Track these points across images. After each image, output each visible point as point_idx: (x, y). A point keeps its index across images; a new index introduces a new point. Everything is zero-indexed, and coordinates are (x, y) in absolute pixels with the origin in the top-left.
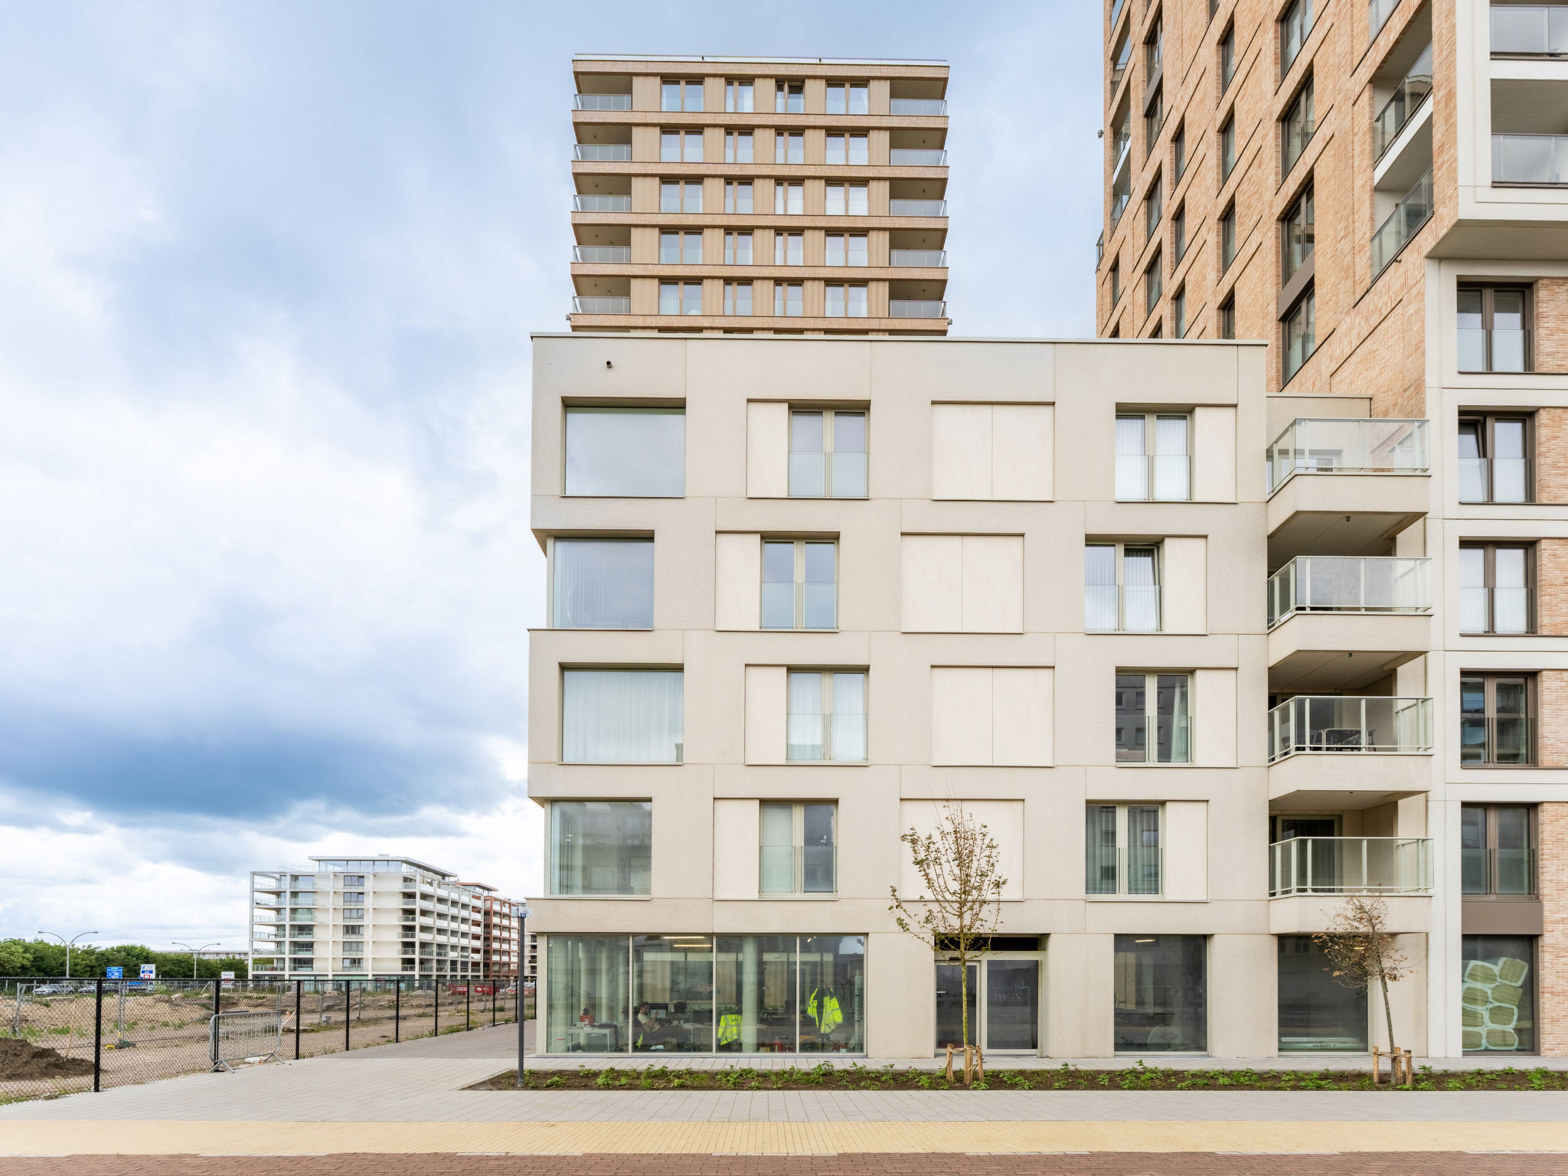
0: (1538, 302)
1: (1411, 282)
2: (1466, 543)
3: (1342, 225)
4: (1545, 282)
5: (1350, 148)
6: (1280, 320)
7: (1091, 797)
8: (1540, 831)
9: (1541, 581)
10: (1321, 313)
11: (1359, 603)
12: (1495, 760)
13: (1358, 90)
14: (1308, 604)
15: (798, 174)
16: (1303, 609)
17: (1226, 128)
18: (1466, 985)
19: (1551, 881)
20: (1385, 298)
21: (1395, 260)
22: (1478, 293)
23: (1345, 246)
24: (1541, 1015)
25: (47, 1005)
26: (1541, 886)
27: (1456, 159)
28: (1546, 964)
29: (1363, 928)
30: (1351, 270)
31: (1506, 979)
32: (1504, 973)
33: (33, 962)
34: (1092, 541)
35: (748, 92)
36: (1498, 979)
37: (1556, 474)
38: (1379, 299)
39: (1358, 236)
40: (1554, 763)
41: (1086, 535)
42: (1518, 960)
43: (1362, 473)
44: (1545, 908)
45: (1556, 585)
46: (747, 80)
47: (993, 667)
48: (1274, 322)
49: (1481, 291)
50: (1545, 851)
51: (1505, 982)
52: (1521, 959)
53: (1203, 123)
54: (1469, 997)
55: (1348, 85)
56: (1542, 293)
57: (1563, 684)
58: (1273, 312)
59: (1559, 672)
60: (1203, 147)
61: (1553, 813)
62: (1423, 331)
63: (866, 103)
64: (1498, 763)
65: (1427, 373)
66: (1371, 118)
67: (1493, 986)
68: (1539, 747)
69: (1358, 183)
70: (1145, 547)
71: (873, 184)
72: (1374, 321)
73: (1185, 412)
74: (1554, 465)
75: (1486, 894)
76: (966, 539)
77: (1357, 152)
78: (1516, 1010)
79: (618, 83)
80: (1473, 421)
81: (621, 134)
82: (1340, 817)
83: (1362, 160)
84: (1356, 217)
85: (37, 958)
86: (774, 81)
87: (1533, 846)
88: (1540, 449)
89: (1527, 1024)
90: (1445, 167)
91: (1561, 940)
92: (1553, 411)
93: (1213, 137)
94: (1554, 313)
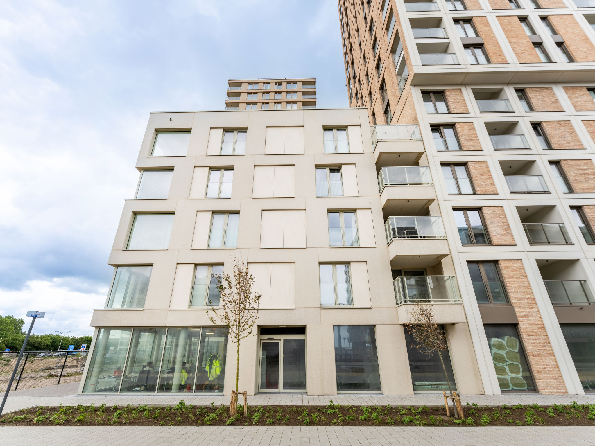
0: (446, 95)
1: (408, 92)
2: (443, 164)
3: (392, 85)
4: (447, 90)
5: (389, 67)
6: (384, 113)
7: (320, 261)
8: (502, 273)
9: (472, 175)
10: (392, 108)
11: (407, 182)
12: (476, 243)
13: (388, 55)
14: (389, 183)
15: (280, 101)
16: (388, 184)
17: (367, 75)
18: (493, 352)
19: (514, 296)
20: (404, 99)
21: (404, 88)
22: (429, 95)
23: (393, 90)
24: (532, 369)
25: (32, 362)
26: (511, 299)
27: (410, 60)
28: (525, 339)
29: (424, 320)
30: (395, 95)
31: (510, 348)
32: (509, 344)
33: (52, 343)
34: (318, 167)
35: (268, 85)
36: (507, 348)
37: (467, 142)
38: (403, 100)
39: (395, 86)
40: (498, 243)
41: (315, 165)
42: (513, 337)
43: (399, 140)
44: (516, 310)
45: (478, 177)
46: (268, 83)
47: (284, 210)
48: (383, 114)
49: (429, 94)
50: (507, 282)
51: (510, 349)
52: (514, 337)
53: (363, 75)
54: (497, 358)
55: (386, 55)
56: (447, 93)
57: (492, 212)
58: (382, 111)
59: (489, 207)
60: (364, 80)
61: (505, 265)
62: (414, 103)
63: (296, 86)
64: (477, 244)
65: (417, 114)
66: (392, 60)
67: (506, 352)
68: (491, 237)
69: (393, 74)
70: (336, 169)
71: (298, 103)
72: (403, 105)
73: (346, 128)
74: (465, 139)
75: (489, 303)
76: (276, 167)
77: (391, 68)
78: (520, 366)
79: (239, 84)
80: (436, 128)
81: (238, 94)
82: (425, 269)
83: (392, 69)
84: (394, 82)
85: (54, 341)
86: (275, 83)
87: (502, 280)
88: (459, 134)
89: (528, 374)
90: (409, 62)
91: (528, 326)
92: (460, 123)
93: (365, 77)
94: (452, 98)
